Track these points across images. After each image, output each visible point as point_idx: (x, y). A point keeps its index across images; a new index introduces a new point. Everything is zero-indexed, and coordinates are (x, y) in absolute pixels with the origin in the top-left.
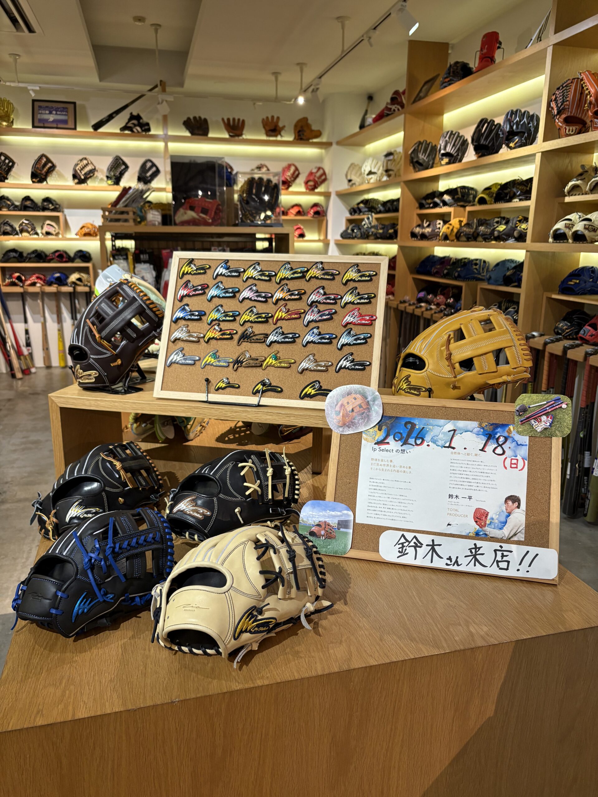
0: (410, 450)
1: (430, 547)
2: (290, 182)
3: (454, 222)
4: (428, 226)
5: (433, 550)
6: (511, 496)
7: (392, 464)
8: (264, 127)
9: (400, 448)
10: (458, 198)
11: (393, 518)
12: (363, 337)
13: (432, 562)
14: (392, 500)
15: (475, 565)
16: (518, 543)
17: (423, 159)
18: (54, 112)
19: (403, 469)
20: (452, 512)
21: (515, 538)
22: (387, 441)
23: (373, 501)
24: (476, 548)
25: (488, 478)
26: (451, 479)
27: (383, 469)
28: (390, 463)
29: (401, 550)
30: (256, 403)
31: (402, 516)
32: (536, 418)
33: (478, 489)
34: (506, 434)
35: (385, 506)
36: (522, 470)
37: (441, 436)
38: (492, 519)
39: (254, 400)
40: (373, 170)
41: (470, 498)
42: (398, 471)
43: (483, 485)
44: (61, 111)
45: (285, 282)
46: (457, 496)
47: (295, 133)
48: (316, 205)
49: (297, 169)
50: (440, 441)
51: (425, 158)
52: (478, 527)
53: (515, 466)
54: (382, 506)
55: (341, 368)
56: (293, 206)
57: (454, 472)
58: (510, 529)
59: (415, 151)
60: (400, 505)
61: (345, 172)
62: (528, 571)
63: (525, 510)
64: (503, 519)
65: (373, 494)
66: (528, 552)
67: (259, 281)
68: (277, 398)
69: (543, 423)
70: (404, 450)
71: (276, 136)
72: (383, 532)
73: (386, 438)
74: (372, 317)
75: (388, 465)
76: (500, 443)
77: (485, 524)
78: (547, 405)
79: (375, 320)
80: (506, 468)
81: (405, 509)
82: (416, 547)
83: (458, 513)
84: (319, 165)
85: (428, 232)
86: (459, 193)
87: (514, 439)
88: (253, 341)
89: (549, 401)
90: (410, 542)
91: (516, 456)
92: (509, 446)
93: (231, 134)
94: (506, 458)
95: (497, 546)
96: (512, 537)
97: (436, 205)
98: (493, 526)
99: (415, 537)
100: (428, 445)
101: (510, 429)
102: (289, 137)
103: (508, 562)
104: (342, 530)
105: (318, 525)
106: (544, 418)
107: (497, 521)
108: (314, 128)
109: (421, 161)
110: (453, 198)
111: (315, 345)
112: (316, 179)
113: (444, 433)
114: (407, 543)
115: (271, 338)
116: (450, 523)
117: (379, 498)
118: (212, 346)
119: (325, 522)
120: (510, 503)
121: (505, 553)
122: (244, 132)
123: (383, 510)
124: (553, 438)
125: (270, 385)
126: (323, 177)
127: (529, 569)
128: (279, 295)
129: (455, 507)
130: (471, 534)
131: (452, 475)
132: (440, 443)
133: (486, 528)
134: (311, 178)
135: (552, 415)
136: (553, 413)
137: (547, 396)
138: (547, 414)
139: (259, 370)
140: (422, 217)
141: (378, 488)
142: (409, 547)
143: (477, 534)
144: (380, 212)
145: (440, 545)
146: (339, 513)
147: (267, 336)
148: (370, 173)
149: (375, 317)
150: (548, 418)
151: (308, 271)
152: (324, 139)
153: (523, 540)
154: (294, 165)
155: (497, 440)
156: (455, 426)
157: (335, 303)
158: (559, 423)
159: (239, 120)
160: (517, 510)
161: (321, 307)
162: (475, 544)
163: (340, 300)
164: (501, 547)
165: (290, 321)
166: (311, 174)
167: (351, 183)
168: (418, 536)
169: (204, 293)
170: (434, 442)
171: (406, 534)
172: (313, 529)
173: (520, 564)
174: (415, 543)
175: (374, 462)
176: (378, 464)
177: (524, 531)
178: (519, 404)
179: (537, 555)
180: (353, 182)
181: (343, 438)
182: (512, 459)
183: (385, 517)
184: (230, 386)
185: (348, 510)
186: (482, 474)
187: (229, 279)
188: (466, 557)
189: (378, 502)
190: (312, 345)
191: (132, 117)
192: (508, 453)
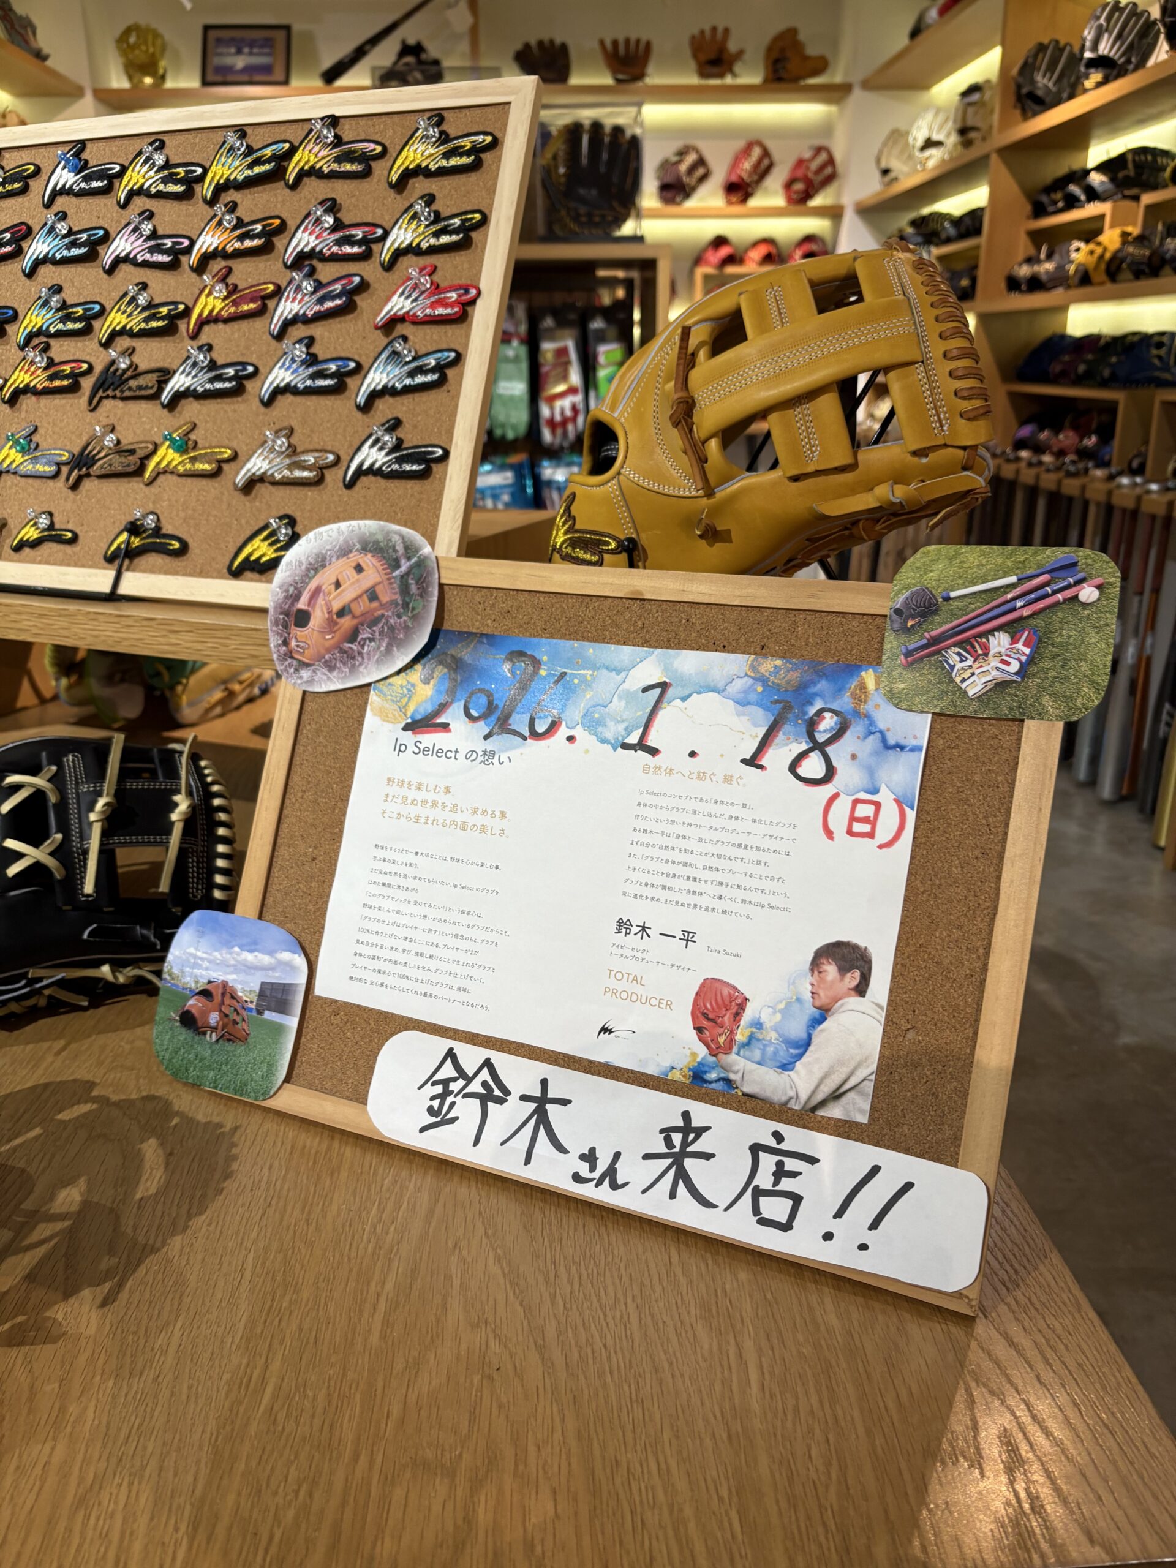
0: (511, 754)
1: (533, 1106)
2: (748, 185)
3: (1111, 238)
4: (1050, 256)
5: (541, 1117)
6: (838, 945)
7: (449, 800)
8: (695, 56)
9: (481, 746)
10: (1127, 177)
11: (429, 989)
12: (433, 363)
13: (528, 1161)
14: (435, 926)
15: (673, 1195)
16: (845, 1130)
17: (1046, 86)
18: (246, 50)
19: (479, 820)
20: (620, 986)
21: (835, 1111)
22: (441, 720)
23: (374, 927)
24: (689, 1129)
25: (761, 870)
26: (633, 862)
27: (418, 817)
28: (441, 798)
29: (436, 1104)
30: (106, 588)
31: (457, 983)
32: (967, 641)
33: (719, 905)
34: (844, 702)
35: (407, 945)
36: (889, 844)
37: (617, 705)
38: (758, 1025)
39: (100, 580)
40: (936, 137)
41: (688, 938)
42: (464, 827)
43: (741, 895)
44: (262, 46)
45: (232, 195)
46: (643, 928)
47: (766, 67)
48: (809, 239)
49: (766, 153)
50: (611, 724)
51: (1050, 85)
52: (702, 1051)
53: (866, 828)
54: (401, 944)
55: (360, 472)
56: (756, 244)
57: (645, 838)
58: (818, 1074)
59: (1028, 68)
60: (458, 943)
61: (875, 151)
62: (863, 1247)
63: (884, 1001)
64: (797, 1029)
65: (376, 902)
66: (875, 1170)
67: (162, 202)
68: (167, 572)
69: (995, 663)
70: (492, 754)
71: (721, 75)
72: (393, 1034)
73: (442, 708)
74: (467, 292)
75: (435, 803)
76: (821, 738)
77: (731, 1041)
78: (1018, 591)
79: (473, 302)
80: (829, 834)
81: (471, 959)
82: (486, 1098)
83: (639, 990)
84: (818, 142)
85: (1047, 272)
86: (1130, 165)
87: (872, 723)
88: (127, 393)
89: (1030, 572)
90: (469, 1080)
91: (875, 791)
92: (851, 750)
93: (620, 77)
94: (836, 796)
95: (762, 1130)
96: (823, 1104)
97: (1072, 202)
98: (757, 1055)
99: (488, 1064)
100: (571, 739)
101: (863, 687)
102: (750, 76)
103: (797, 1199)
104: (268, 1015)
105: (205, 993)
106: (1000, 642)
107: (773, 1035)
108: (812, 50)
109: (1040, 93)
110: (1113, 180)
111: (299, 399)
112: (810, 175)
113: (629, 696)
114: (461, 1083)
115: (179, 382)
116: (610, 1026)
117: (393, 917)
118: (23, 415)
119: (225, 984)
120: (831, 970)
121: (790, 1164)
122: (650, 69)
123: (400, 957)
124: (1027, 723)
125: (157, 531)
126: (828, 170)
127: (869, 1237)
128: (208, 241)
129: (634, 967)
130: (676, 1076)
131: (638, 850)
132: (613, 730)
133: (733, 1057)
134: (800, 173)
135: (1035, 631)
136: (1039, 622)
137: (1024, 554)
138: (1013, 628)
139: (134, 486)
140: (1037, 237)
141: (395, 881)
142: (466, 1096)
143: (698, 1075)
144: (948, 240)
145: (565, 1102)
146: (266, 959)
147: (165, 375)
148: (929, 144)
149: (473, 292)
150: (1014, 641)
151: (293, 150)
152: (835, 76)
153: (863, 1119)
154: (760, 144)
155: (811, 726)
156: (666, 669)
157: (366, 256)
158: (1059, 662)
159: (638, 41)
160: (854, 1001)
161: (326, 272)
162: (686, 1115)
163: (380, 245)
164: (778, 1137)
165: (235, 325)
166: (800, 162)
167: (887, 178)
168: (499, 1059)
169: (18, 253)
170: (592, 724)
171: (463, 1050)
172: (193, 1004)
173: (839, 1214)
174: (485, 1084)
175: (395, 790)
176: (404, 799)
177: (869, 1087)
178: (907, 587)
179: (909, 1186)
180: (892, 175)
181: (310, 705)
182: (856, 802)
183: (404, 983)
184: (52, 536)
185: (294, 952)
186: (741, 853)
187: (85, 202)
188: (647, 1157)
189: (389, 930)
190: (289, 398)
191: (407, 50)
192: (848, 775)
